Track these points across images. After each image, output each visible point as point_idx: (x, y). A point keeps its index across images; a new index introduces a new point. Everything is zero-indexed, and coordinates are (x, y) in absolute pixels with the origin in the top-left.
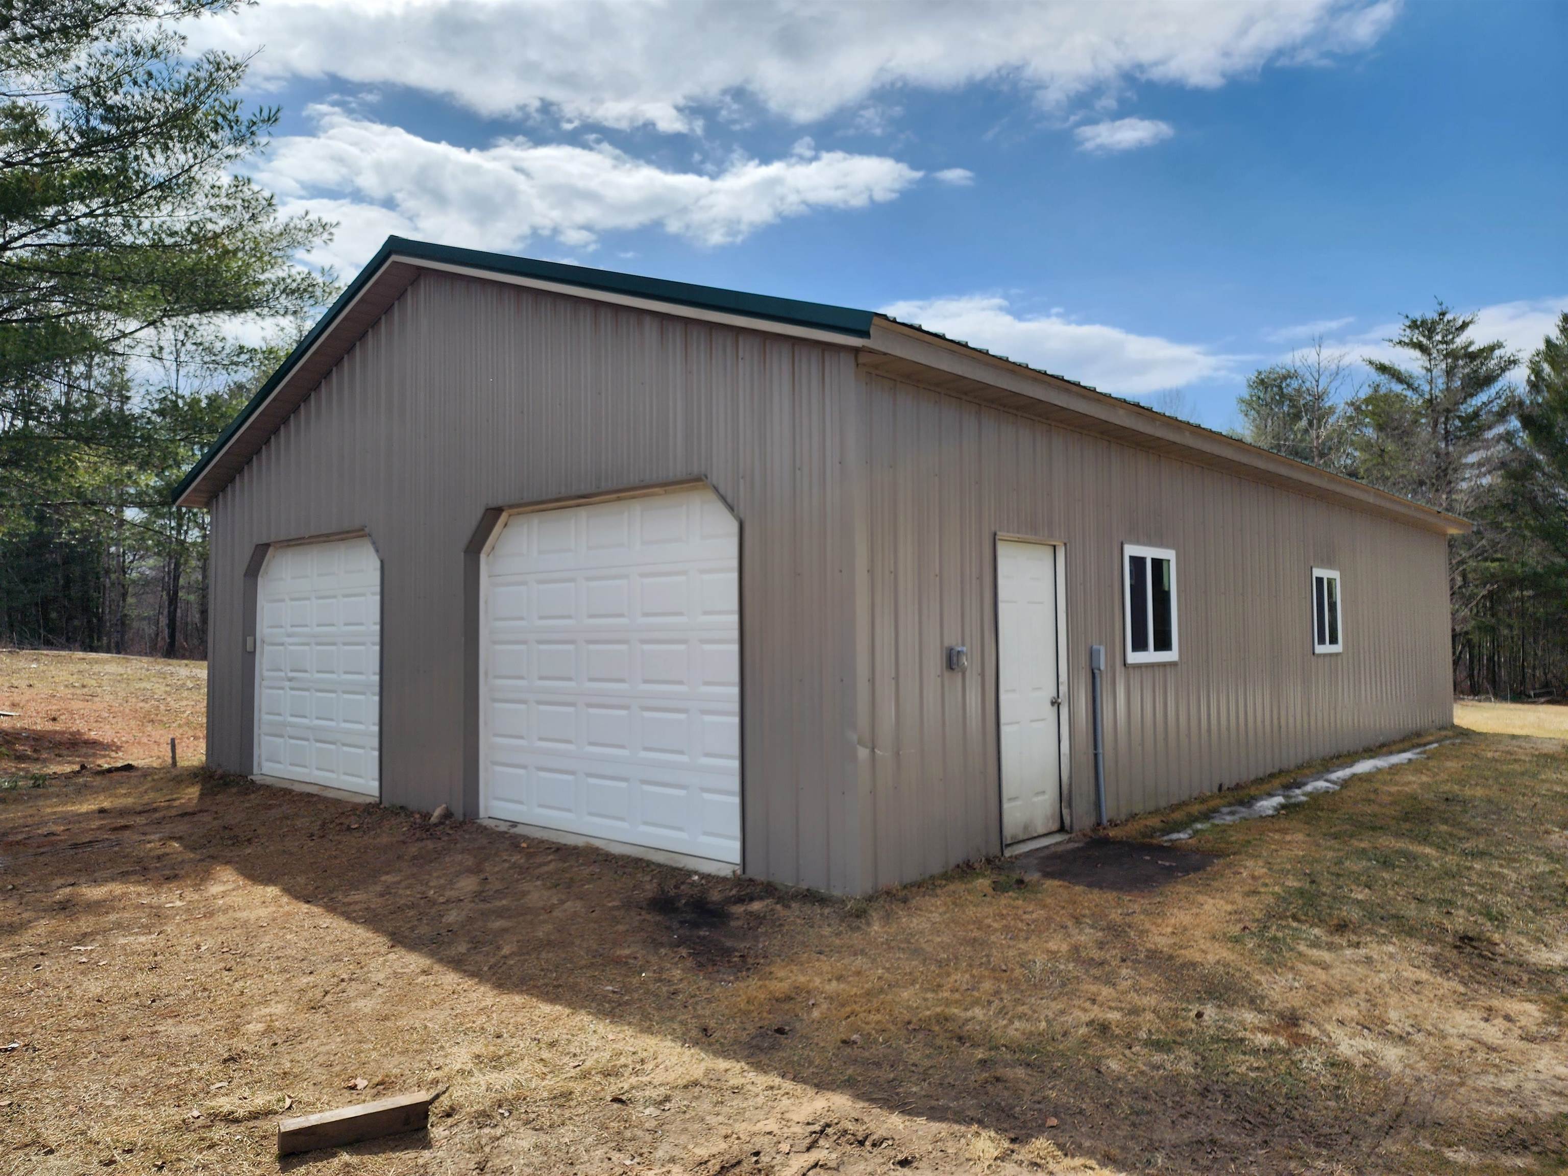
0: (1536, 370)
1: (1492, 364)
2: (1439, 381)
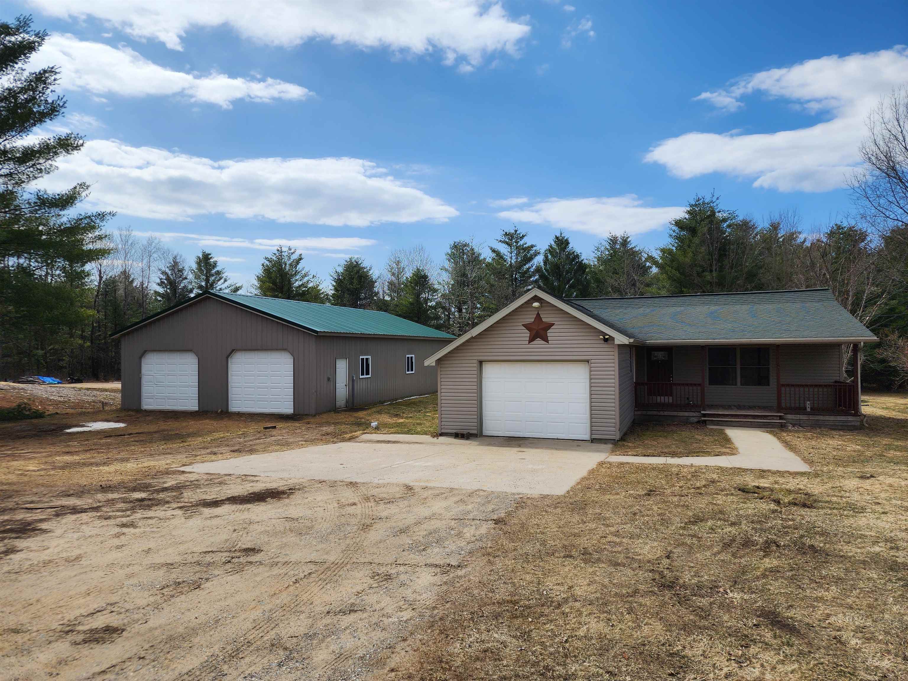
0: (546, 257)
1: (532, 252)
2: (514, 258)
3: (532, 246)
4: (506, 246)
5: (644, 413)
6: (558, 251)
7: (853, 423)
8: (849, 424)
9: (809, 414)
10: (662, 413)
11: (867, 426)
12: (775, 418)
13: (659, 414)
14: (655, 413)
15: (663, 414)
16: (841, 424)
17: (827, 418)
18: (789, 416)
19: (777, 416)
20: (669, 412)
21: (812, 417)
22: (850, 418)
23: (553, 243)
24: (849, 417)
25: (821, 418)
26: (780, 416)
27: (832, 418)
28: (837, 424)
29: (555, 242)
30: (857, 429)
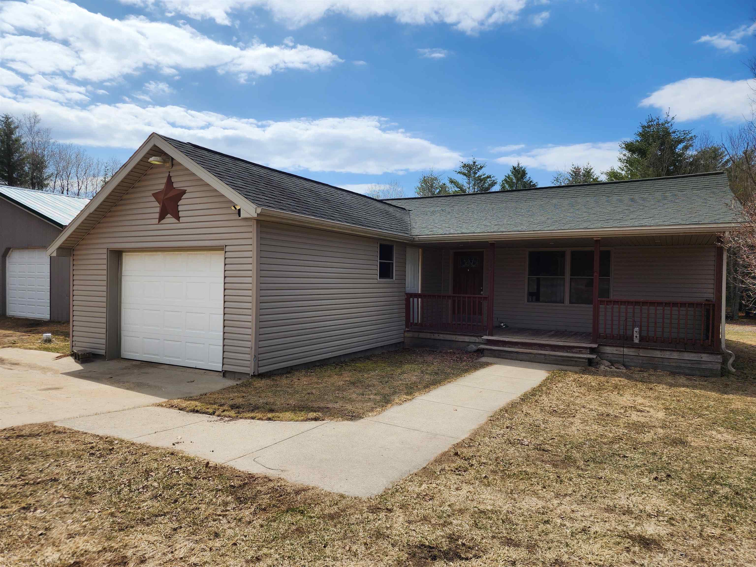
2: (471, 188)
3: (489, 177)
4: (465, 177)
5: (416, 335)
6: (514, 181)
7: (709, 366)
8: (703, 366)
9: (636, 346)
10: (436, 336)
11: (734, 370)
12: (584, 351)
13: (432, 337)
14: (428, 336)
15: (438, 338)
16: (689, 365)
17: (667, 355)
18: (608, 350)
19: (586, 348)
20: (445, 336)
21: (642, 353)
22: (705, 357)
23: (510, 174)
24: (703, 355)
25: (658, 354)
26: (590, 348)
27: (675, 355)
28: (683, 365)
29: (512, 173)
30: (715, 376)
